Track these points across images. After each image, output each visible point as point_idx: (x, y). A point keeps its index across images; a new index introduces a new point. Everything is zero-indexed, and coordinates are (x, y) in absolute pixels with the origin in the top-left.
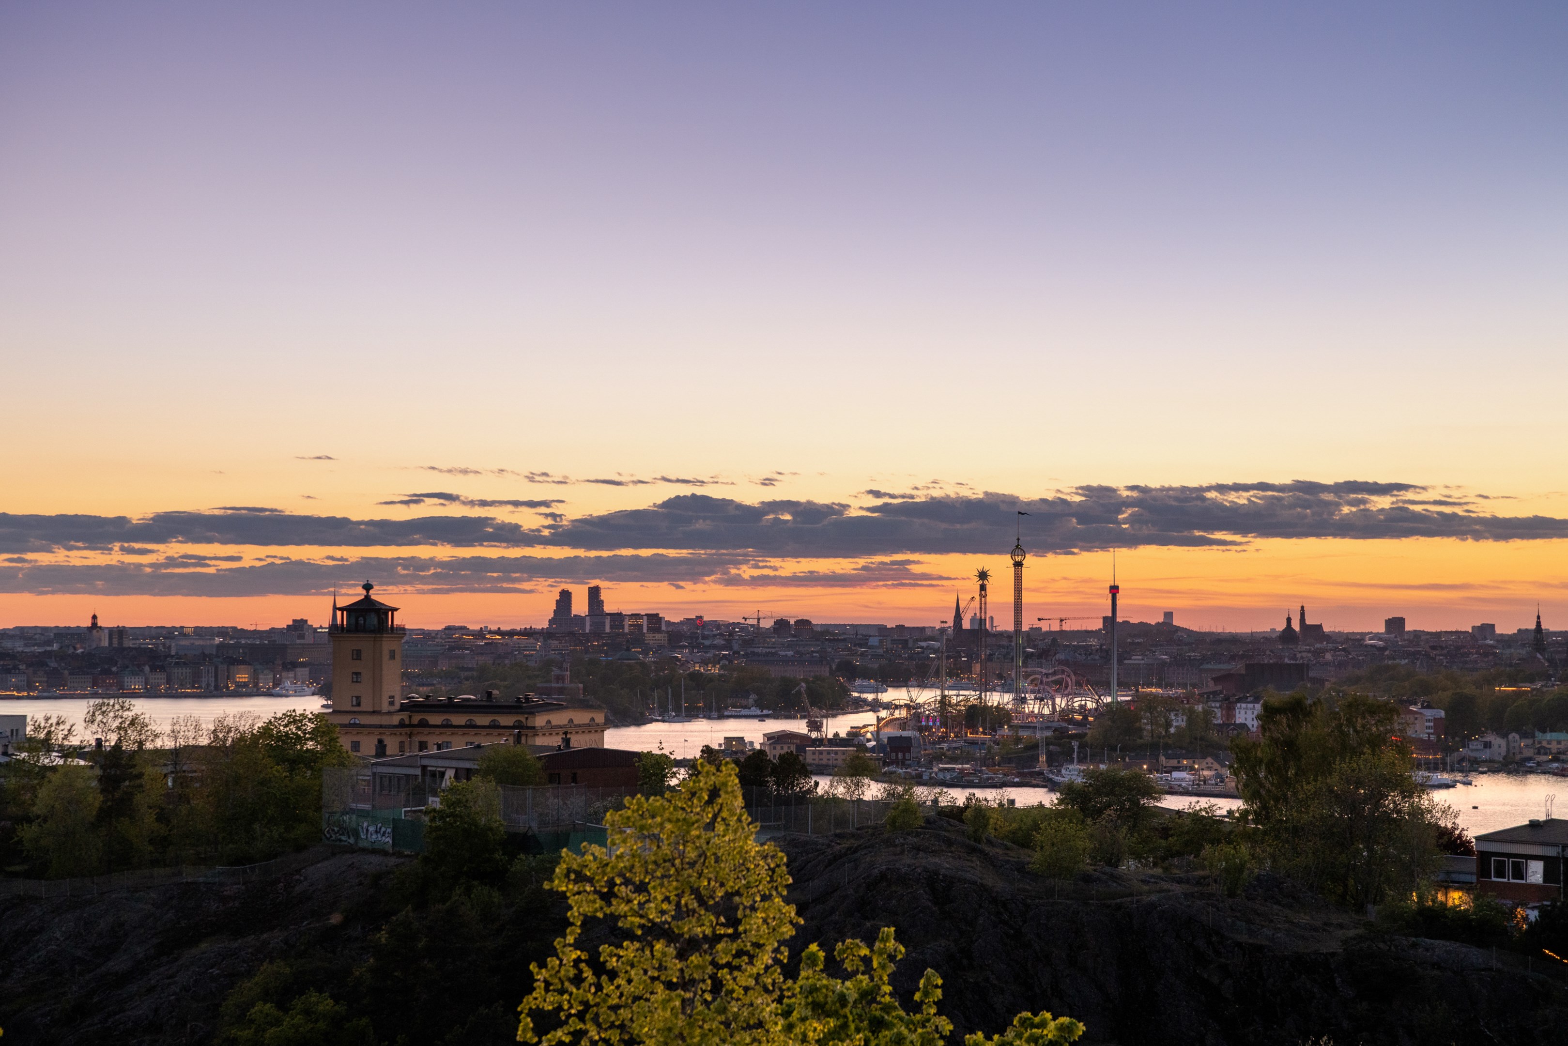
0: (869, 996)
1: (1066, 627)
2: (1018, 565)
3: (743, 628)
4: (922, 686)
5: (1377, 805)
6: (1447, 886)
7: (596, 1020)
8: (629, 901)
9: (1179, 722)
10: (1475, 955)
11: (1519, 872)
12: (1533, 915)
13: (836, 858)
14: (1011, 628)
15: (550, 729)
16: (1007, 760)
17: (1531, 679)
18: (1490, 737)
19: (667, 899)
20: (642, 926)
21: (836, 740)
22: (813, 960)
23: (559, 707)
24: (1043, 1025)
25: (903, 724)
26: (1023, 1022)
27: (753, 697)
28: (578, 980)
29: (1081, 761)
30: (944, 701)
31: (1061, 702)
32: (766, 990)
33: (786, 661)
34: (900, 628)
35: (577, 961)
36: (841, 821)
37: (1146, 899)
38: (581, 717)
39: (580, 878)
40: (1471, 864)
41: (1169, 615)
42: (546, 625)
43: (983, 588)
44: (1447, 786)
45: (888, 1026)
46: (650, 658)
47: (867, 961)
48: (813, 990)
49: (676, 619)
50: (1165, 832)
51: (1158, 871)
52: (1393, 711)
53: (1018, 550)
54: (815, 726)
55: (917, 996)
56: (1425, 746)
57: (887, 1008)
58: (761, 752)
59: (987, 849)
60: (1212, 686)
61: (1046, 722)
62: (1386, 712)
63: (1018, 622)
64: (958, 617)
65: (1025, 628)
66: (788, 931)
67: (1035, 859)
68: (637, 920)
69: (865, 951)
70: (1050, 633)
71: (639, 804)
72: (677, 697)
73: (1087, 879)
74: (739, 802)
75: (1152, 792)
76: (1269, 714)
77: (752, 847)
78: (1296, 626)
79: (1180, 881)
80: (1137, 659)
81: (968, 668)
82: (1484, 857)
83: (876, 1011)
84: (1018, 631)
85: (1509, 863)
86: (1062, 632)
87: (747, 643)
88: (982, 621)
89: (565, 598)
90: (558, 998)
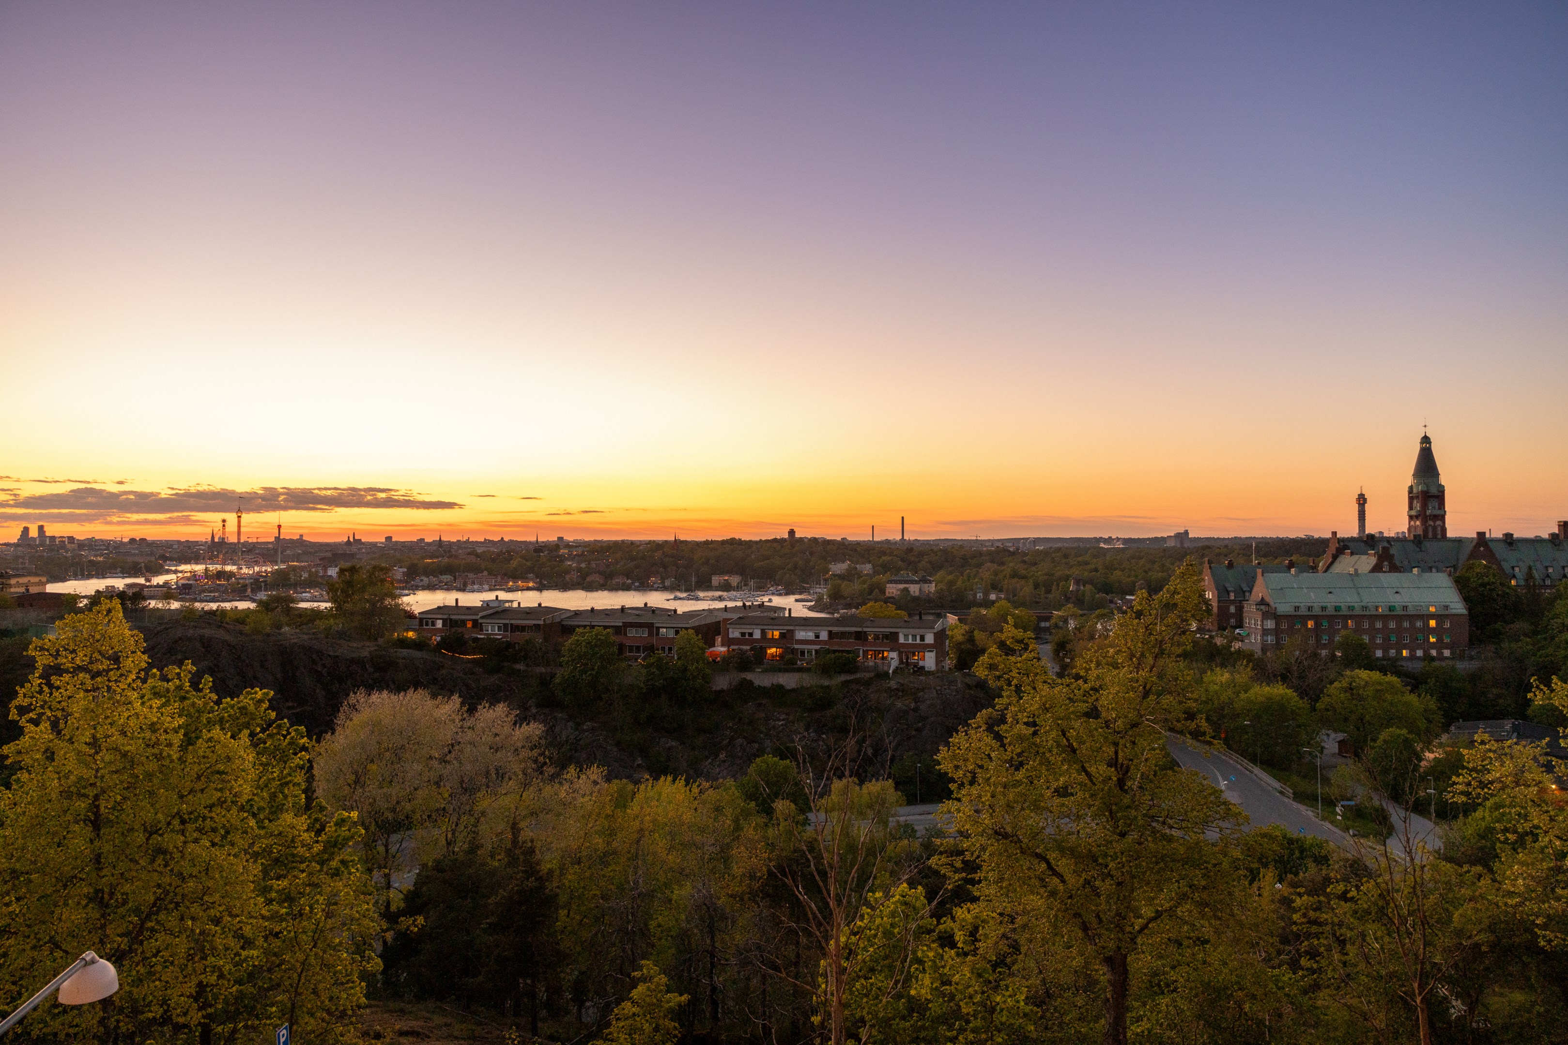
0: (179, 688)
1: (259, 540)
2: (239, 517)
3: (115, 542)
4: (197, 563)
5: (382, 603)
6: (407, 630)
7: (50, 708)
8: (67, 658)
9: (305, 575)
10: (418, 654)
11: (433, 624)
12: (439, 639)
13: (158, 632)
14: (236, 541)
15: (18, 585)
16: (233, 591)
17: (437, 557)
18: (423, 578)
19: (86, 655)
20: (73, 667)
21: (158, 586)
22: (154, 676)
23: (23, 576)
24: (256, 693)
25: (188, 579)
26: (247, 693)
27: (119, 570)
28: (41, 692)
29: (266, 590)
30: (206, 570)
31: (257, 569)
32: (134, 689)
33: (134, 555)
34: (187, 541)
35: (40, 685)
36: (162, 617)
37: (293, 641)
38: (34, 579)
39: (42, 649)
40: (417, 622)
41: (301, 536)
42: (16, 541)
43: (224, 526)
44: (407, 595)
45: (189, 699)
46: (69, 554)
47: (178, 674)
48: (154, 687)
49: (82, 538)
50: (300, 616)
51: (298, 631)
52: (389, 570)
53: (239, 511)
54: (148, 580)
55: (201, 686)
56: (400, 581)
57: (187, 692)
58: (123, 592)
59: (228, 626)
60: (319, 562)
61: (251, 577)
62: (386, 570)
63: (239, 539)
64: (213, 537)
65: (242, 541)
66: (144, 665)
67: (247, 629)
68: (70, 665)
69: (178, 671)
70: (252, 543)
71: (73, 618)
72: (82, 570)
73: (268, 635)
74: (121, 615)
75: (294, 601)
76: (342, 571)
77: (127, 633)
78: (351, 540)
79: (306, 634)
80: (288, 552)
81: (217, 556)
82: (421, 620)
83: (182, 693)
84: (239, 542)
85: (430, 621)
86: (257, 543)
87: (115, 548)
88: (223, 539)
89: (26, 530)
90: (30, 700)
